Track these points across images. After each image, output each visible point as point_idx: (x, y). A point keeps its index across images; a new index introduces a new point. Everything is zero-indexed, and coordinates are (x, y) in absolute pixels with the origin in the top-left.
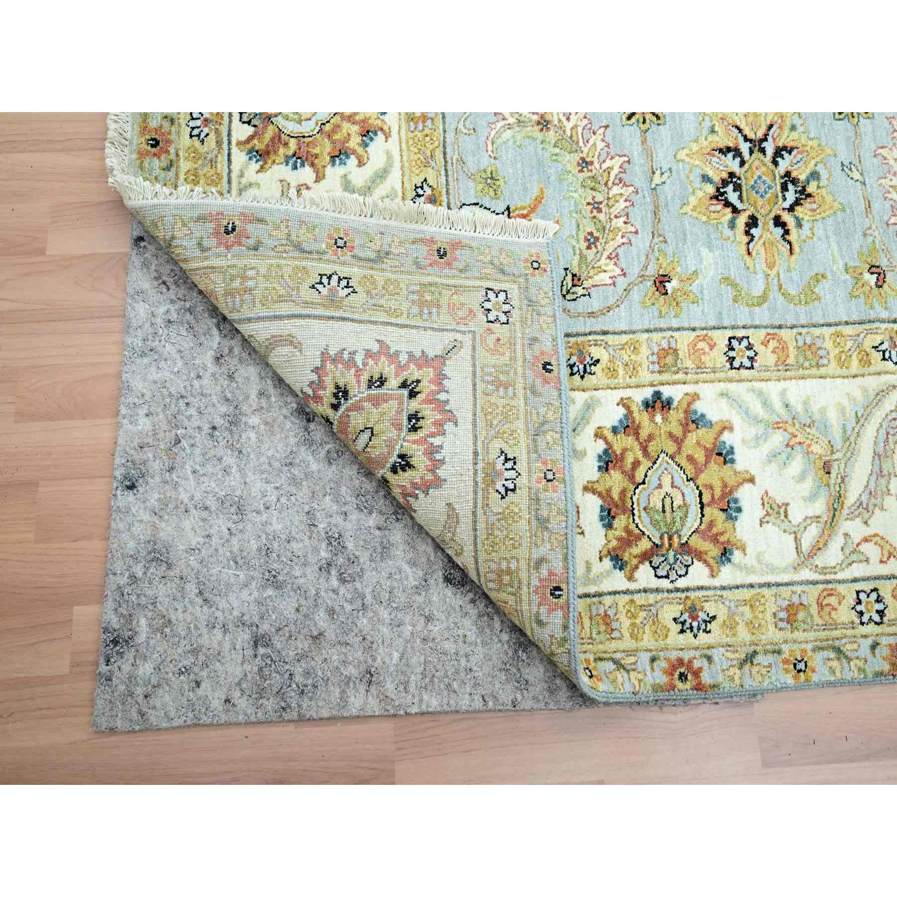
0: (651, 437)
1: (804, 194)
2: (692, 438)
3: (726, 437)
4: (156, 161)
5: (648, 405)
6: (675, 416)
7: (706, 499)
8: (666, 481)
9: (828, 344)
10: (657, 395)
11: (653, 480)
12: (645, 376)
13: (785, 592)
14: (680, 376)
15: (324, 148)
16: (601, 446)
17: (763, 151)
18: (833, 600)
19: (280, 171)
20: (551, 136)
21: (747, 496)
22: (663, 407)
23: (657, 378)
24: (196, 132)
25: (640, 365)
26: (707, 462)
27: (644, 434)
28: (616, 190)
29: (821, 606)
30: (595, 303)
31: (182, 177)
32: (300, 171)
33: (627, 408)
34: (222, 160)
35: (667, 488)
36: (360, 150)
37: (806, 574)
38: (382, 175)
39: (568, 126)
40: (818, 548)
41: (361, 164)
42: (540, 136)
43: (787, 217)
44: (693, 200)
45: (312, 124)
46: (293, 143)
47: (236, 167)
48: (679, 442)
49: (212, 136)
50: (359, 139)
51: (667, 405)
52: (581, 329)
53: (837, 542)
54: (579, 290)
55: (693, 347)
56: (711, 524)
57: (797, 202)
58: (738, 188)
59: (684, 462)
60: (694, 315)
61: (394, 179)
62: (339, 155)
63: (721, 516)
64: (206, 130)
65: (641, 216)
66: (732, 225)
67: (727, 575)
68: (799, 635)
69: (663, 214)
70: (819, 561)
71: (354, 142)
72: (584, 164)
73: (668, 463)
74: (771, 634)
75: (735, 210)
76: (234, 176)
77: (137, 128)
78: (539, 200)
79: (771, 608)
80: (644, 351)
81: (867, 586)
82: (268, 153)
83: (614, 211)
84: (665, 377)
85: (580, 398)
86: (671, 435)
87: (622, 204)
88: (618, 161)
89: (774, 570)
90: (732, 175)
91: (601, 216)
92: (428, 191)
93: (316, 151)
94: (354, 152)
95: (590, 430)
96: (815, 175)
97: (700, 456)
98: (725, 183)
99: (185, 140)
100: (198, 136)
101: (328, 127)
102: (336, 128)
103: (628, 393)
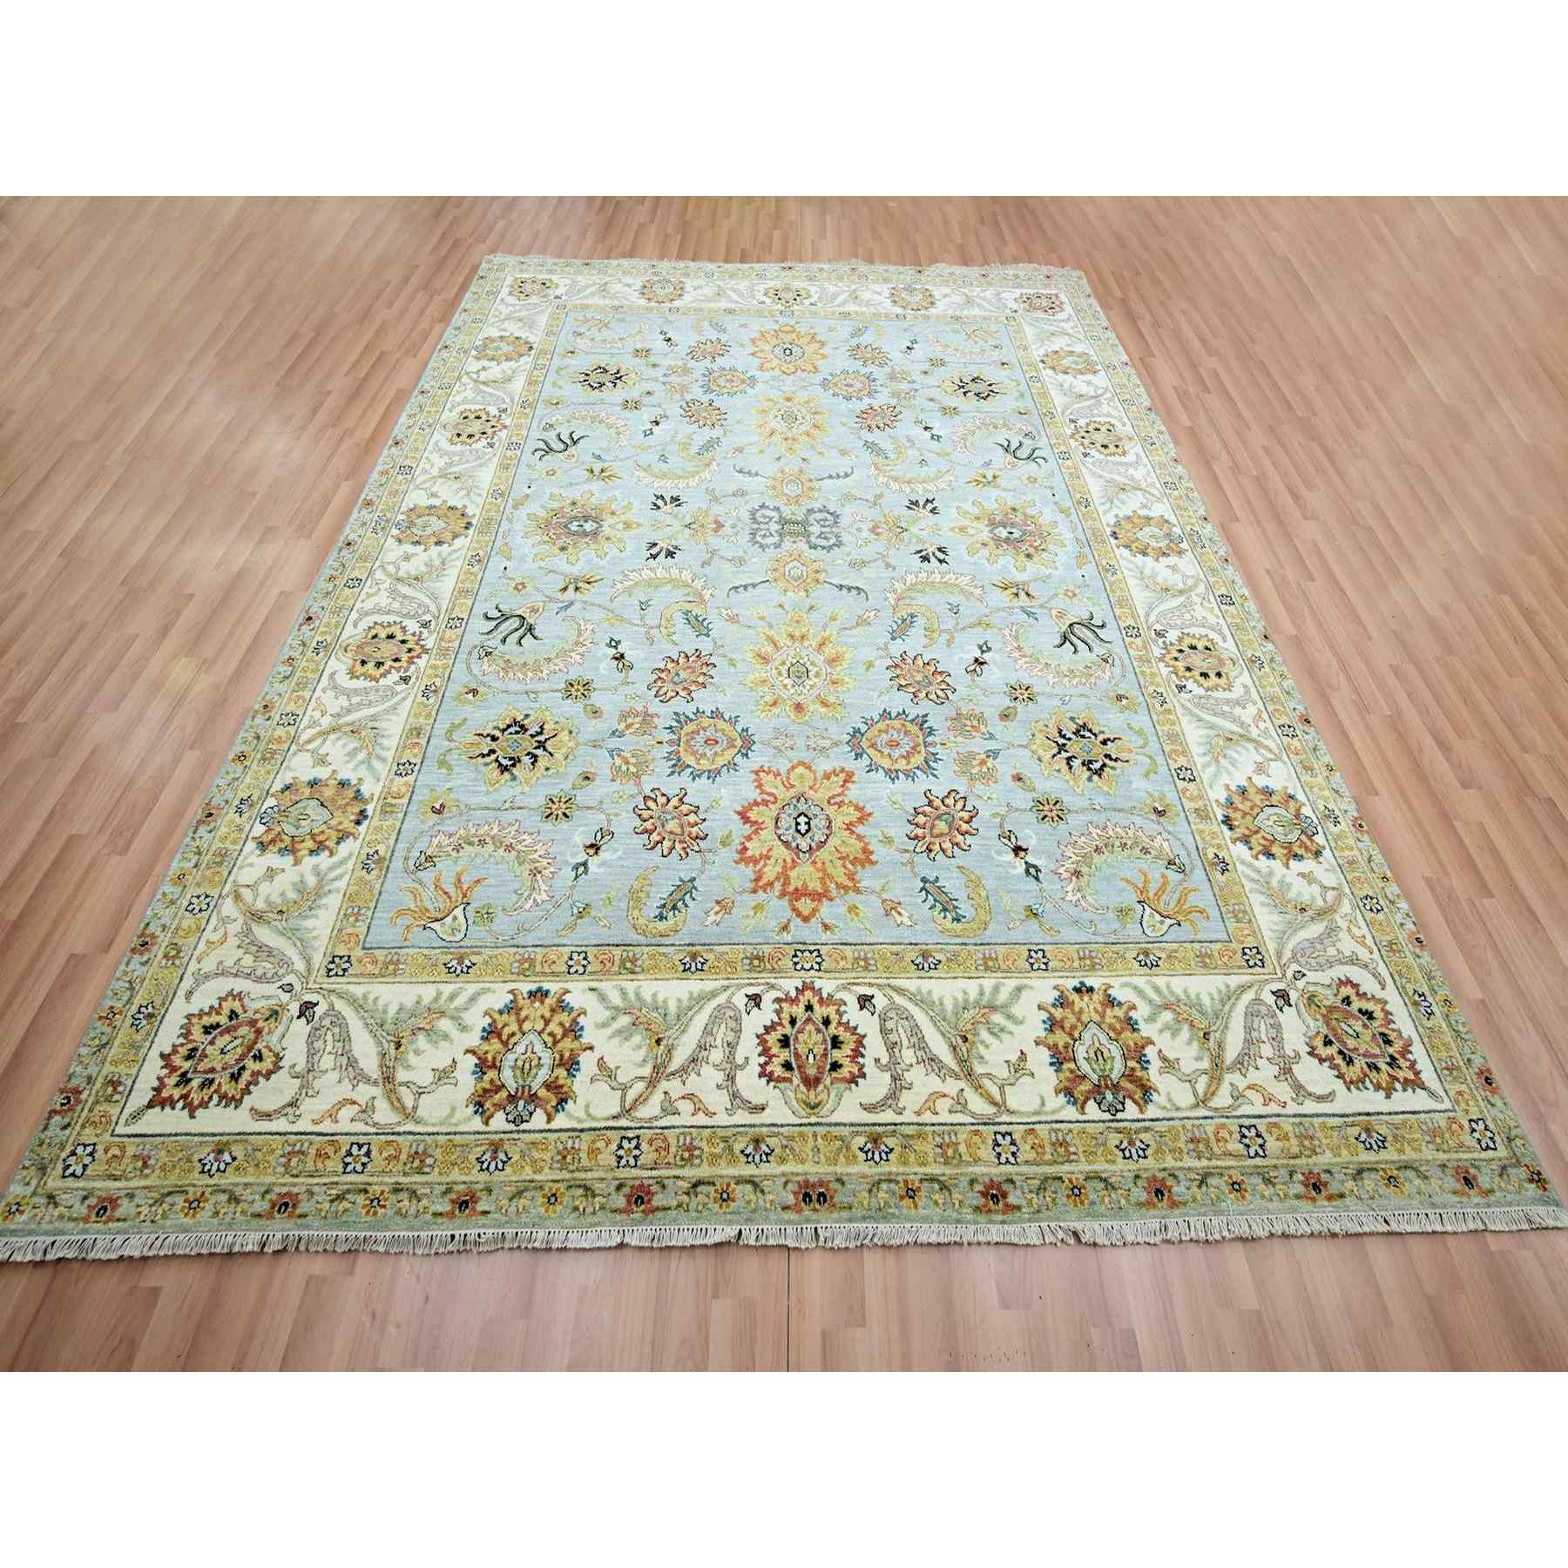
0: (1248, 829)
1: (1084, 726)
2: (1240, 806)
3: (1234, 789)
4: (1175, 1189)
5: (1230, 828)
6: (1231, 814)
7: (1268, 803)
8: (1268, 823)
9: (1166, 728)
11: (1270, 830)
12: (1216, 828)
13: (1298, 771)
14: (1209, 809)
17: (1064, 745)
19: (1154, 1074)
20: (1085, 870)
22: (1229, 820)
23: (1215, 822)
24: (1141, 1153)
25: (1210, 830)
26: (1247, 799)
27: (1247, 832)
28: (1111, 832)
30: (1183, 853)
31: (1179, 1164)
33: (1235, 840)
34: (1159, 1126)
35: (1272, 824)
36: (1125, 1008)
38: (1140, 992)
39: (1074, 858)
41: (1133, 1007)
42: (1086, 877)
43: (1101, 738)
44: (1105, 788)
45: (1112, 1048)
46: (1132, 1064)
47: (1159, 1114)
48: (1245, 814)
49: (1143, 1136)
51: (1227, 818)
52: (1199, 863)
53: (1264, 741)
54: (1177, 861)
55: (1192, 799)
56: (1280, 802)
57: (1090, 731)
58: (1090, 762)
59: (1254, 813)
60: (1171, 797)
61: (1141, 982)
62: (1131, 1025)
63: (1274, 797)
64: (1138, 1143)
65: (1122, 819)
66: (1112, 768)
67: (1302, 798)
69: (1119, 806)
72: (1097, 850)
73: (1258, 821)
74: (1320, 779)
75: (1104, 765)
76: (1168, 1115)
77: (1152, 1212)
78: (1128, 881)
79: (1309, 779)
80: (1201, 827)
81: (1279, 731)
83: (1124, 834)
84: (1213, 817)
85: (1238, 867)
86: (1243, 818)
87: (1118, 830)
88: (1091, 829)
89: (1290, 774)
90: (1083, 764)
91: (1129, 843)
94: (1127, 1013)
95: (1257, 864)
96: (1072, 719)
97: (1248, 803)
98: (1089, 769)
99: (1150, 1163)
100: (1144, 1150)
101: (1112, 1034)
102: (1112, 1027)
103: (1227, 838)
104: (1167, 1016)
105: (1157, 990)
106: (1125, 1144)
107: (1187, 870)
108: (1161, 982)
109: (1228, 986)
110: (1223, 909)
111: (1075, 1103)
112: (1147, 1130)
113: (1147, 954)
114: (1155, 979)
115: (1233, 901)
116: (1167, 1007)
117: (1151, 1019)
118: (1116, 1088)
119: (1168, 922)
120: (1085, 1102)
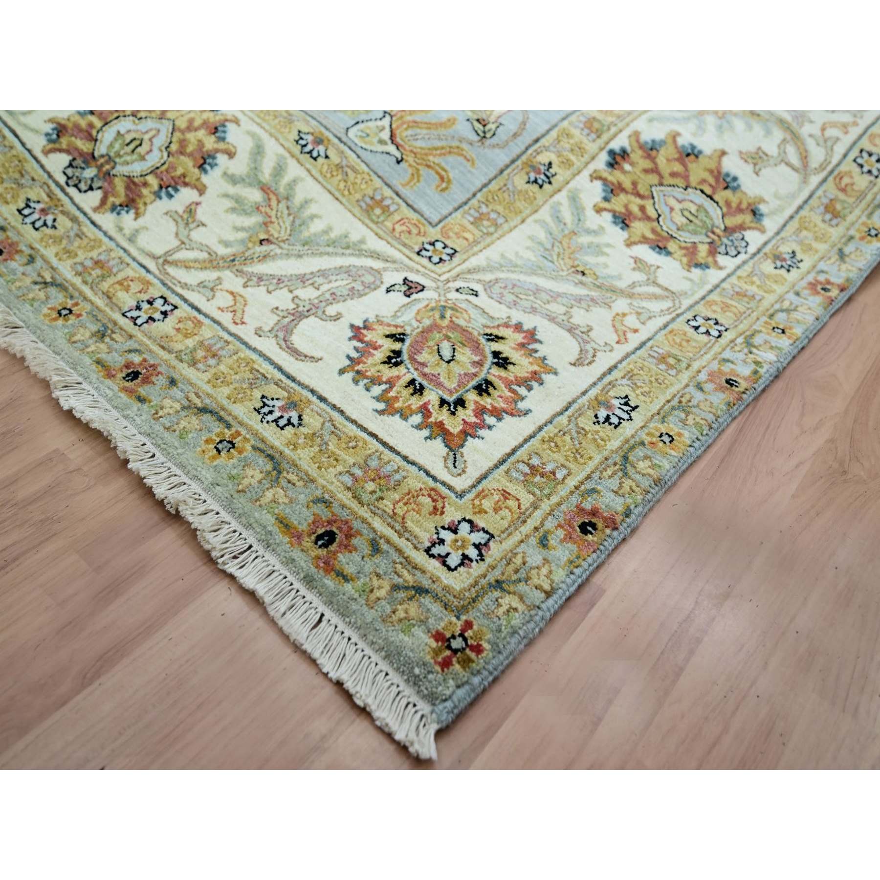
0: (634, 184)
2: (661, 160)
3: (680, 141)
5: (612, 164)
6: (637, 156)
7: (708, 191)
8: (672, 202)
10: (612, 153)
11: (664, 210)
12: (592, 147)
13: (813, 202)
14: (613, 130)
15: (186, 165)
16: (608, 216)
18: (846, 180)
19: (158, 207)
21: (731, 165)
22: (623, 157)
23: (600, 142)
25: (581, 143)
26: (685, 166)
27: (627, 185)
29: (843, 190)
30: (510, 126)
32: (178, 196)
33: (600, 178)
35: (677, 207)
36: (221, 146)
37: (815, 180)
38: (258, 151)
40: (804, 157)
41: (231, 155)
46: (152, 180)
48: (655, 170)
50: (213, 138)
51: (624, 154)
52: (517, 151)
53: (811, 144)
54: (490, 126)
56: (728, 204)
59: (672, 181)
62: (205, 161)
63: (728, 193)
64: (49, 218)
67: (771, 224)
68: (851, 218)
70: (814, 163)
71: (210, 143)
73: (662, 191)
79: (817, 219)
80: (576, 132)
81: (855, 153)
82: (133, 201)
84: (605, 137)
85: (562, 197)
86: (646, 171)
89: (793, 196)
92: (310, 138)
93: (180, 171)
94: (217, 151)
95: (590, 213)
97: (677, 167)
100: (46, 226)
101: (174, 147)
102: (183, 143)
103: (592, 167)
104: (255, 195)
105: (279, 170)
106: (39, 207)
107: (488, 142)
108: (294, 170)
109: (362, 241)
110: (474, 202)
111: (51, 141)
112: (74, 220)
113: (319, 141)
114: (292, 164)
115: (500, 208)
116: (265, 189)
117: (233, 180)
118: (108, 176)
119: (392, 149)
120: (60, 150)
